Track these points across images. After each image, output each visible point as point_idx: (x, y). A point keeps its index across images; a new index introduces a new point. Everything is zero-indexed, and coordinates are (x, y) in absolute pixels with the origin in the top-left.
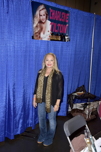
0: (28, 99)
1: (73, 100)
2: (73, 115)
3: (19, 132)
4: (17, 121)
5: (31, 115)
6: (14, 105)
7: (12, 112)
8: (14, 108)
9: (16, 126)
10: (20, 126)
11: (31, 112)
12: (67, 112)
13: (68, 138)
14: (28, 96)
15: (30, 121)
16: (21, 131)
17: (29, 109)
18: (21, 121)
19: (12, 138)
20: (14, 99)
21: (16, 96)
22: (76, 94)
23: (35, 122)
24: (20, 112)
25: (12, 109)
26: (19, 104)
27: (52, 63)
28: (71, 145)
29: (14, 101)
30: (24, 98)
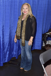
0: (13, 37)
1: (46, 38)
2: (46, 49)
3: (6, 61)
4: (5, 53)
5: (15, 48)
6: (3, 41)
7: (2, 46)
8: (3, 44)
9: (4, 57)
10: (7, 56)
11: (15, 46)
12: (42, 46)
13: (43, 66)
14: (13, 35)
15: (14, 53)
16: (8, 60)
17: (13, 44)
18: (8, 53)
19: (2, 65)
20: (3, 36)
21: (4, 35)
22: (48, 33)
23: (18, 53)
24: (7, 46)
25: (2, 44)
26: (7, 40)
27: (27, 10)
28: (45, 71)
29: (3, 38)
30: (10, 36)
